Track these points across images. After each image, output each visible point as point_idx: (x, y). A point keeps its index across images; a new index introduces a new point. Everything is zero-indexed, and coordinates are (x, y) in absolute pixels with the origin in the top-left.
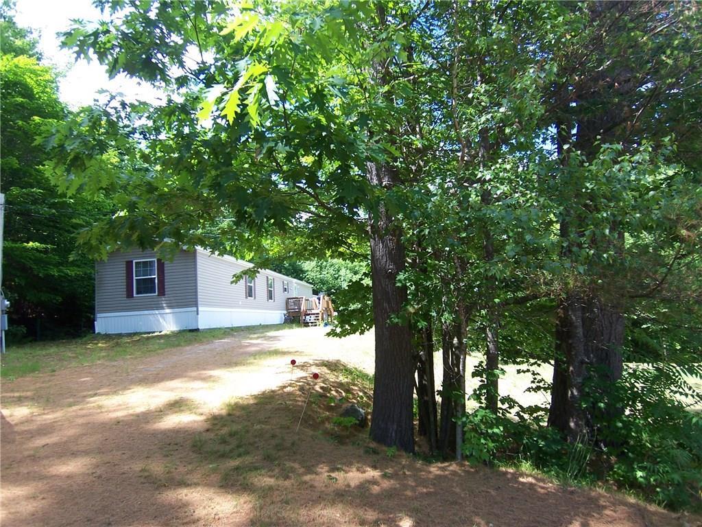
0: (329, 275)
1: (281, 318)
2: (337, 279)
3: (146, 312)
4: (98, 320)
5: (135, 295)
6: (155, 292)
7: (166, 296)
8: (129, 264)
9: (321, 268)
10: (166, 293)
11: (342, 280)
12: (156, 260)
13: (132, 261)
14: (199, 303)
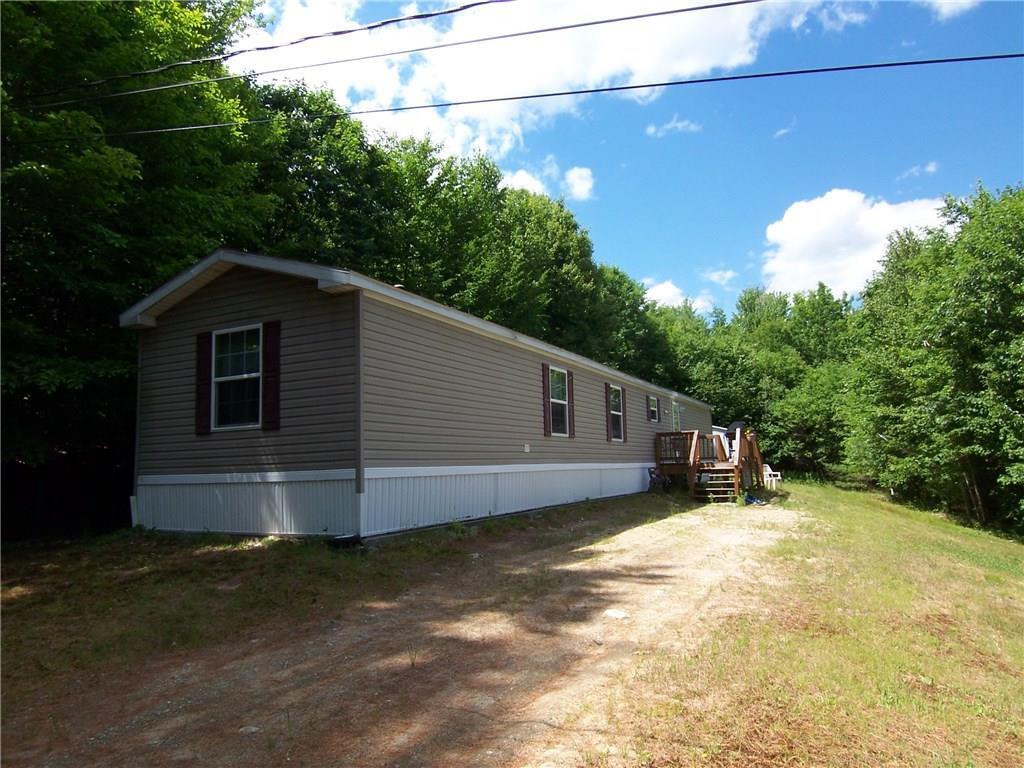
0: (739, 388)
1: (644, 478)
2: (754, 395)
3: (236, 477)
4: (140, 490)
5: (213, 428)
6: (257, 421)
7: (283, 431)
8: (204, 340)
9: (724, 375)
10: (283, 422)
11: (764, 397)
12: (260, 326)
13: (210, 334)
14: (364, 453)
